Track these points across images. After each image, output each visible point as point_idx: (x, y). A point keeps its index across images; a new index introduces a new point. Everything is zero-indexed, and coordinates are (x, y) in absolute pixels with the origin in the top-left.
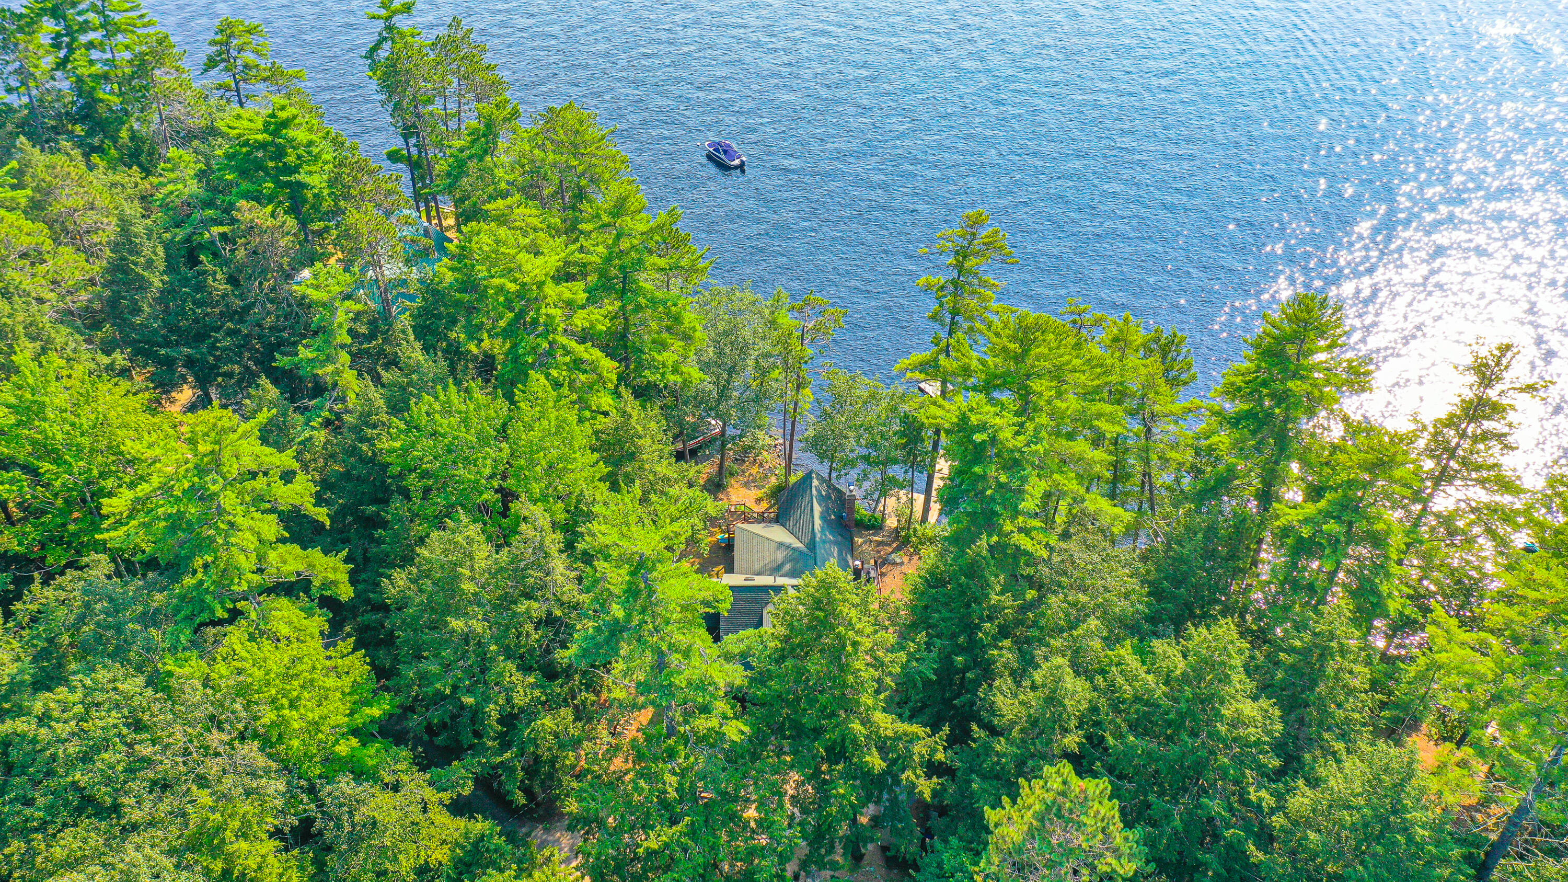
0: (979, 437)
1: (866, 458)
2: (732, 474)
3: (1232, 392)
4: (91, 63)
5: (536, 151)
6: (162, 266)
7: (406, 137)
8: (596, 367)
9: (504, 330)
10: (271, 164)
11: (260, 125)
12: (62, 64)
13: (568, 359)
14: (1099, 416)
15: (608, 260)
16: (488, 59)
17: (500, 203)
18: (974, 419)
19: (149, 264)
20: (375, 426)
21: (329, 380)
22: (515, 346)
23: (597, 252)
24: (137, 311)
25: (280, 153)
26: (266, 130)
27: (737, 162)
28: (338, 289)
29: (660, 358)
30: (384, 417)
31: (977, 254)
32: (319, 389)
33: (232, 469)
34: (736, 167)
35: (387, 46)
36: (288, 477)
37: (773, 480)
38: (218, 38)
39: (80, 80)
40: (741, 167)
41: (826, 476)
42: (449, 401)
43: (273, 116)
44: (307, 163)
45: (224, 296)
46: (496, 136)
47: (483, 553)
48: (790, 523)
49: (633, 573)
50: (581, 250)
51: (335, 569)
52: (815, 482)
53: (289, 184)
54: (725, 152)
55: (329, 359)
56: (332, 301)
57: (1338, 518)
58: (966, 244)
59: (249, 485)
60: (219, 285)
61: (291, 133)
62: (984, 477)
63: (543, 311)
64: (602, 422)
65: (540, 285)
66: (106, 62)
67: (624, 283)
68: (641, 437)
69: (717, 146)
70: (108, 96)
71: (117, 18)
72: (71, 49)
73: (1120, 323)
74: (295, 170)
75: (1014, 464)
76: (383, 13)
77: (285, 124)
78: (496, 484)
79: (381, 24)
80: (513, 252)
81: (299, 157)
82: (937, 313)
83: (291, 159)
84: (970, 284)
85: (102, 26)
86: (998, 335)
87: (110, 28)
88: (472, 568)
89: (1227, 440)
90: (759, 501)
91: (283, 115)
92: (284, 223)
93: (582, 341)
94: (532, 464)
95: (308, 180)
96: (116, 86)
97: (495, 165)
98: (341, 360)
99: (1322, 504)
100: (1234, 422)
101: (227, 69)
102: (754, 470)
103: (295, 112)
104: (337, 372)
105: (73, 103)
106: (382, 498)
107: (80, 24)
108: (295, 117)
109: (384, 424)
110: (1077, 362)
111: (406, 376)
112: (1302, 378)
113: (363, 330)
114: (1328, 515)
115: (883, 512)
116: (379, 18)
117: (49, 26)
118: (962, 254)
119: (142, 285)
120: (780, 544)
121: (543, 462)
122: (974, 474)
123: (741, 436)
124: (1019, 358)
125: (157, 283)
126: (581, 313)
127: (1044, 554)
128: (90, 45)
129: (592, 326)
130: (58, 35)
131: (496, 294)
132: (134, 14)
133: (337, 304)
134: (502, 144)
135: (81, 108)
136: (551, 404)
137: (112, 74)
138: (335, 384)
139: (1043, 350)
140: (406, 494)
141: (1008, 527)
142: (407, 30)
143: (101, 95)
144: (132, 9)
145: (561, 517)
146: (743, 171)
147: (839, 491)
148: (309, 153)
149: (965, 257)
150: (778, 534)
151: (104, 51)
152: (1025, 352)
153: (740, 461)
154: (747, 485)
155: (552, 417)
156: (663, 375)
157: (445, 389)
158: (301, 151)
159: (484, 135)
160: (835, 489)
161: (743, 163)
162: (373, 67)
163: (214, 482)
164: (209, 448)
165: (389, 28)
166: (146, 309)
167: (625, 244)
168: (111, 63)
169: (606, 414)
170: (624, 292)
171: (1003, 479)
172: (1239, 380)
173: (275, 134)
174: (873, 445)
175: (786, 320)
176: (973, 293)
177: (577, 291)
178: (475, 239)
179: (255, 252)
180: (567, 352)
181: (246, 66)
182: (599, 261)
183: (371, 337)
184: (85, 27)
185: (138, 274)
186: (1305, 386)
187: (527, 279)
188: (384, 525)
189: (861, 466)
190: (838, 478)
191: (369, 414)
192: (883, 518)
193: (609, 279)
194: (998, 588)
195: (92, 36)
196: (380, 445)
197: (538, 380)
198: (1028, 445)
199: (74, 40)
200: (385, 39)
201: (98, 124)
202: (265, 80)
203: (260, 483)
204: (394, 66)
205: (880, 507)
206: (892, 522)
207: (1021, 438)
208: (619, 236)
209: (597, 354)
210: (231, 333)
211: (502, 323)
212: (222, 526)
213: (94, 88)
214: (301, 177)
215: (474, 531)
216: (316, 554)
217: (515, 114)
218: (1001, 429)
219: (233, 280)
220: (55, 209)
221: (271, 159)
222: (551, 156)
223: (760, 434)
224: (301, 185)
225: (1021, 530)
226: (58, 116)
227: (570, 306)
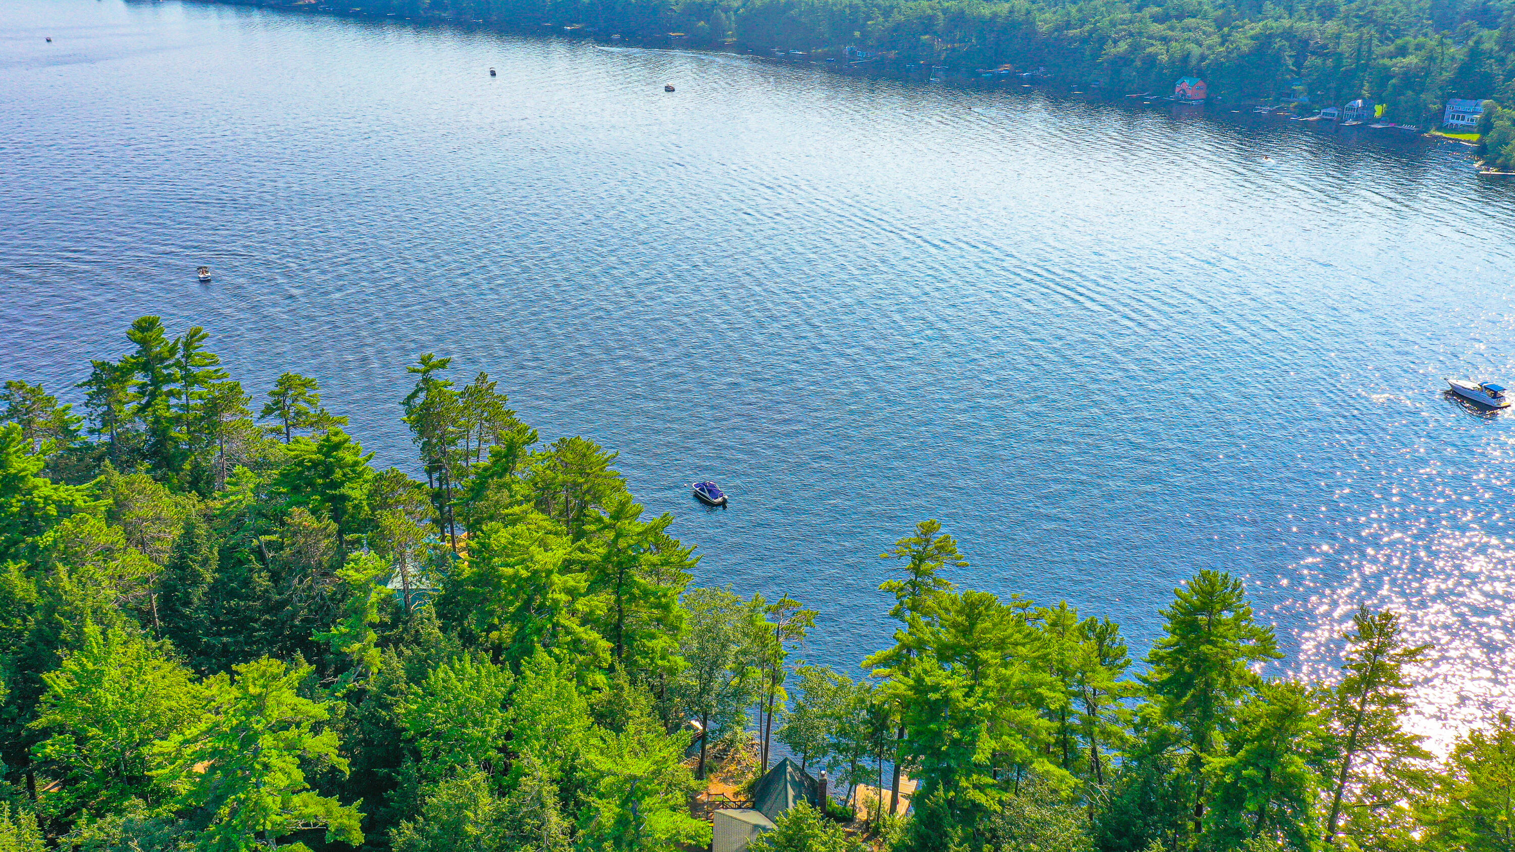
0: (933, 696)
1: (836, 747)
2: (711, 770)
3: (1157, 660)
4: (168, 407)
5: (548, 472)
6: (214, 564)
7: (429, 472)
8: (593, 648)
9: (513, 615)
10: (320, 481)
11: (314, 448)
12: (143, 409)
13: (569, 638)
14: (1041, 685)
15: (607, 558)
16: (509, 405)
17: (516, 509)
18: (928, 680)
19: (205, 562)
20: (393, 694)
21: (355, 657)
22: (522, 628)
23: (597, 551)
24: (187, 603)
25: (329, 471)
26: (319, 451)
27: (720, 499)
28: (374, 572)
29: (650, 644)
30: (403, 687)
31: (931, 558)
32: (344, 665)
33: (274, 715)
34: (719, 505)
35: (422, 395)
36: (316, 728)
37: (750, 776)
38: (277, 390)
39: (157, 421)
40: (723, 504)
41: (800, 765)
42: (463, 669)
43: (328, 440)
44: (350, 480)
45: (266, 591)
46: (515, 456)
47: (486, 804)
48: (765, 809)
49: (623, 805)
50: (582, 550)
51: (350, 816)
52: (789, 769)
53: (333, 499)
54: (710, 491)
55: (357, 638)
56: (367, 583)
57: (1256, 766)
58: (921, 549)
59: (283, 734)
60: (262, 581)
61: (340, 454)
62: (938, 734)
63: (550, 596)
64: (596, 696)
65: (549, 573)
66: (181, 407)
67: (620, 578)
68: (631, 709)
69: (702, 486)
70: (179, 433)
71: (195, 371)
72: (153, 396)
73: (1058, 610)
74: (342, 484)
75: (966, 722)
76: (423, 368)
77: (337, 447)
78: (500, 743)
79: (419, 377)
80: (526, 544)
81: (344, 475)
82: (898, 610)
83: (338, 474)
84: (926, 584)
85: (182, 378)
86: (947, 610)
87: (190, 380)
88: (476, 814)
89: (1158, 709)
90: (736, 794)
91: (335, 439)
92: (328, 525)
93: (583, 623)
94: (533, 723)
95: (350, 492)
96: (185, 428)
97: (513, 482)
98: (369, 638)
99: (1241, 753)
100: (1159, 688)
101: (282, 416)
102: (732, 767)
103: (346, 436)
104: (364, 649)
105: (146, 441)
106: (394, 760)
107: (164, 376)
108: (346, 441)
109: (402, 693)
110: (1018, 636)
111: (425, 651)
112: (1214, 644)
113: (387, 619)
114: (1246, 764)
115: (854, 806)
116: (418, 371)
117: (138, 378)
118: (919, 559)
119: (196, 579)
120: (756, 827)
121: (544, 723)
122: (931, 730)
123: (722, 731)
124: (966, 632)
125: (209, 579)
126: (582, 600)
127: (998, 808)
128: (170, 394)
129: (592, 612)
130: (144, 385)
131: (509, 583)
132: (212, 369)
133: (372, 585)
134: (519, 466)
135: (153, 445)
136: (553, 673)
137: (185, 418)
138: (360, 661)
139: (988, 624)
140: (417, 756)
141: (964, 783)
142: (441, 381)
143: (173, 433)
144: (210, 364)
145: (557, 774)
146: (725, 507)
147: (811, 779)
148: (354, 471)
149: (921, 560)
150: (755, 818)
151: (180, 399)
152: (972, 625)
153: (719, 758)
154: (725, 780)
155: (554, 683)
156: (652, 659)
157: (460, 660)
158: (347, 470)
159: (505, 456)
160: (808, 777)
161: (725, 501)
162: (409, 413)
163: (258, 722)
164: (258, 690)
165: (426, 381)
166: (196, 600)
167: (622, 543)
168: (186, 408)
169: (599, 690)
170: (620, 585)
171: (956, 734)
172: (1162, 652)
173: (327, 455)
174: (843, 733)
175: (762, 620)
176: (929, 591)
177: (579, 581)
178: (494, 536)
179: (299, 552)
180: (568, 632)
181: (298, 414)
182: (599, 559)
183: (394, 625)
184: (169, 379)
185: (194, 570)
186: (1215, 650)
187: (538, 567)
188: (394, 785)
189: (832, 754)
190: (810, 766)
191: (391, 682)
192: (854, 811)
193: (608, 575)
194: (957, 840)
195: (172, 387)
196: (398, 711)
197: (542, 656)
198: (977, 705)
199: (157, 388)
200: (421, 389)
201: (165, 458)
202: (311, 425)
203: (292, 733)
204: (428, 409)
205: (851, 801)
206: (862, 815)
207: (971, 700)
208: (619, 535)
209: (594, 635)
210: (267, 623)
211: (511, 609)
212: (258, 766)
213: (168, 427)
214: (345, 490)
215: (480, 776)
216: (333, 803)
217: (533, 438)
218: (952, 689)
219: (275, 577)
220: (129, 517)
221: (320, 477)
222: (561, 477)
223: (738, 729)
224: (344, 498)
225: (975, 787)
226: (132, 451)
227: (572, 593)
